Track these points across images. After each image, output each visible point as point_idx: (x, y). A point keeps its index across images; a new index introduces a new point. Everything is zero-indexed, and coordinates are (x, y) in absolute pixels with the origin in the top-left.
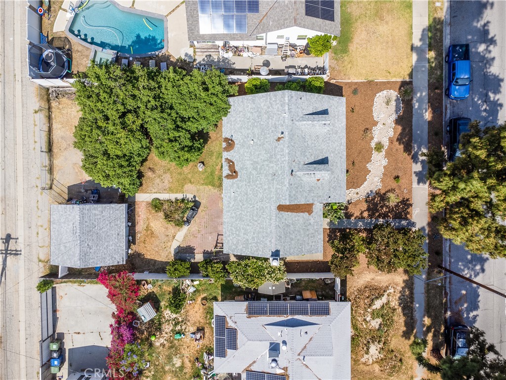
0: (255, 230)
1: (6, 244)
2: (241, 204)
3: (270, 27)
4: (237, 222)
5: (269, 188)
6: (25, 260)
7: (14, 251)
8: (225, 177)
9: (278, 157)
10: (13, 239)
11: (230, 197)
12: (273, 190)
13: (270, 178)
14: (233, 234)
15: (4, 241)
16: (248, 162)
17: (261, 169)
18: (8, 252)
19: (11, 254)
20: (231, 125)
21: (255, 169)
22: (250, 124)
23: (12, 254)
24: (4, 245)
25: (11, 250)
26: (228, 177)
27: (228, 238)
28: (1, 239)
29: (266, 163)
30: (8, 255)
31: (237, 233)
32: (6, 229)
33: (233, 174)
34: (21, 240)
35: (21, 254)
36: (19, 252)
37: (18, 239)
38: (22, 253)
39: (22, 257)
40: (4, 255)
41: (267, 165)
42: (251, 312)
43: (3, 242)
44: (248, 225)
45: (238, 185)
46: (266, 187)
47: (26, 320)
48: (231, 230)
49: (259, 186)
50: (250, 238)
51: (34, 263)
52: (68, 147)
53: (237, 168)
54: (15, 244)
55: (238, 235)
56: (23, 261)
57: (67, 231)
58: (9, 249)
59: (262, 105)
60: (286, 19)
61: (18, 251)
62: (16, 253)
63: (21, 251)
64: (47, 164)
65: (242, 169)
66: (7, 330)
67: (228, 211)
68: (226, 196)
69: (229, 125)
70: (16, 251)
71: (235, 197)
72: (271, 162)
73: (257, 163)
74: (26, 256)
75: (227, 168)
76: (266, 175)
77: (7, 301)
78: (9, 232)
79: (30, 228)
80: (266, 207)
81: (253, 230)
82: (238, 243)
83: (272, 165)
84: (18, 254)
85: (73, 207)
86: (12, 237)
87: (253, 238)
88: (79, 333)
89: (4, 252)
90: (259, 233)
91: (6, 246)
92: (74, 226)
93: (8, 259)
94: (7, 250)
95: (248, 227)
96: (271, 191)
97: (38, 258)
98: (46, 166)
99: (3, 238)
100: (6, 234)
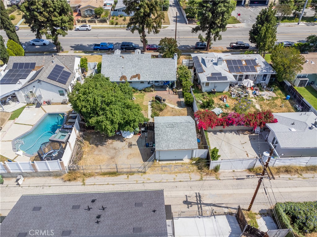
0: (163, 66)
1: (192, 204)
2: (152, 72)
3: (72, 65)
4: (161, 74)
5: (144, 61)
6: (203, 190)
7: (197, 198)
8: (139, 80)
9: (131, 57)
10: (187, 199)
11: (149, 77)
12: (145, 59)
13: (140, 61)
14: (166, 76)
15: (189, 205)
16: (132, 70)
17: (136, 64)
18: (199, 202)
19: (200, 201)
20: (114, 77)
21: (135, 67)
22: (115, 69)
23: (200, 199)
24: (193, 206)
25: (197, 201)
26: (139, 78)
27: (169, 78)
28: (188, 208)
29: (133, 62)
30: (202, 203)
31: (166, 74)
32: (180, 205)
33: (138, 76)
34: (188, 193)
35: (199, 193)
36: (198, 194)
37: (186, 195)
38: (197, 192)
39: (201, 193)
40: (202, 205)
41: (134, 62)
42: (202, 71)
43: (191, 206)
44: (161, 69)
45: (143, 74)
46: (144, 62)
47: (252, 188)
48: (164, 76)
49: (143, 65)
50: (167, 68)
51: (204, 183)
52: (115, 162)
53: (135, 74)
54: (191, 197)
55: (167, 73)
56: (204, 191)
57: (173, 134)
58: (196, 202)
59: (107, 64)
60: (71, 59)
61: (196, 195)
62: (199, 196)
63: (196, 193)
64: (127, 176)
65: (135, 72)
66: (265, 202)
67: (156, 78)
68: (148, 79)
69: (114, 78)
70: (197, 197)
71: (148, 75)
72: (133, 60)
73: (133, 66)
74: (199, 189)
75: (134, 79)
76: (139, 62)
77: (241, 202)
78: (181, 202)
79: (176, 187)
80: (153, 62)
81: (164, 67)
82: (170, 73)
83: (134, 60)
84: (199, 195)
85: (156, 127)
86: (185, 200)
87: (167, 67)
88: (247, 154)
89: (199, 206)
90: (164, 64)
91: (194, 204)
92: (168, 126)
93: (205, 202)
94: (197, 204)
95: (163, 69)
96: (146, 60)
97: (200, 180)
98: (128, 177)
99: (187, 207)
100: (183, 204)
